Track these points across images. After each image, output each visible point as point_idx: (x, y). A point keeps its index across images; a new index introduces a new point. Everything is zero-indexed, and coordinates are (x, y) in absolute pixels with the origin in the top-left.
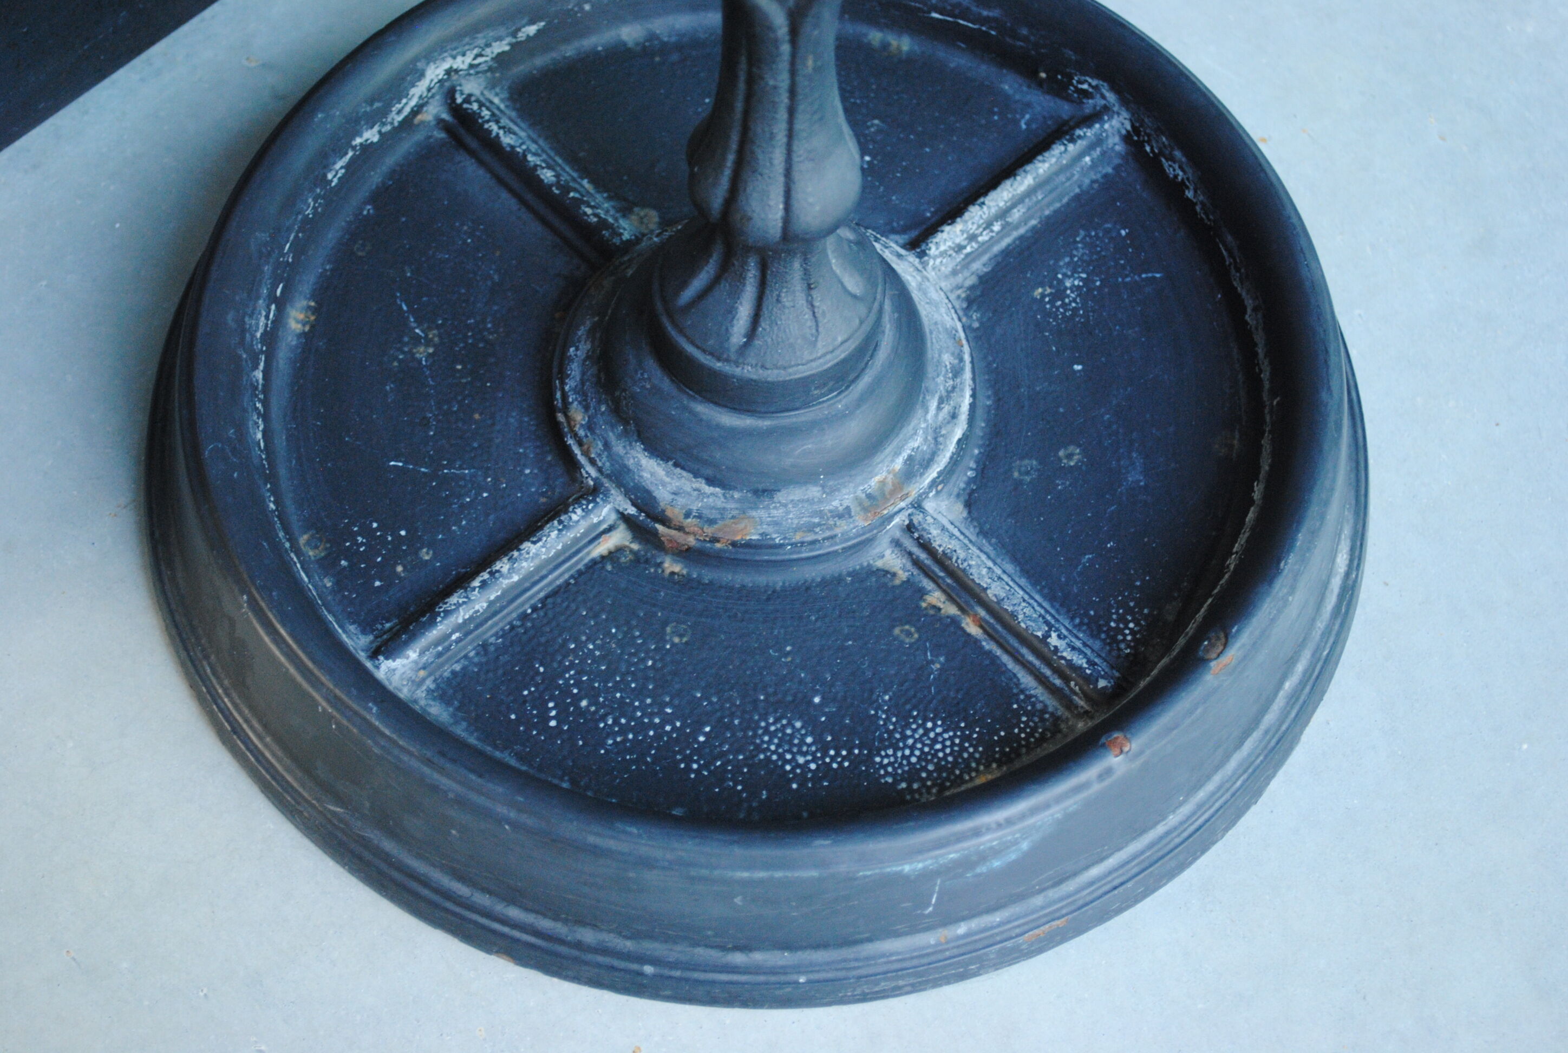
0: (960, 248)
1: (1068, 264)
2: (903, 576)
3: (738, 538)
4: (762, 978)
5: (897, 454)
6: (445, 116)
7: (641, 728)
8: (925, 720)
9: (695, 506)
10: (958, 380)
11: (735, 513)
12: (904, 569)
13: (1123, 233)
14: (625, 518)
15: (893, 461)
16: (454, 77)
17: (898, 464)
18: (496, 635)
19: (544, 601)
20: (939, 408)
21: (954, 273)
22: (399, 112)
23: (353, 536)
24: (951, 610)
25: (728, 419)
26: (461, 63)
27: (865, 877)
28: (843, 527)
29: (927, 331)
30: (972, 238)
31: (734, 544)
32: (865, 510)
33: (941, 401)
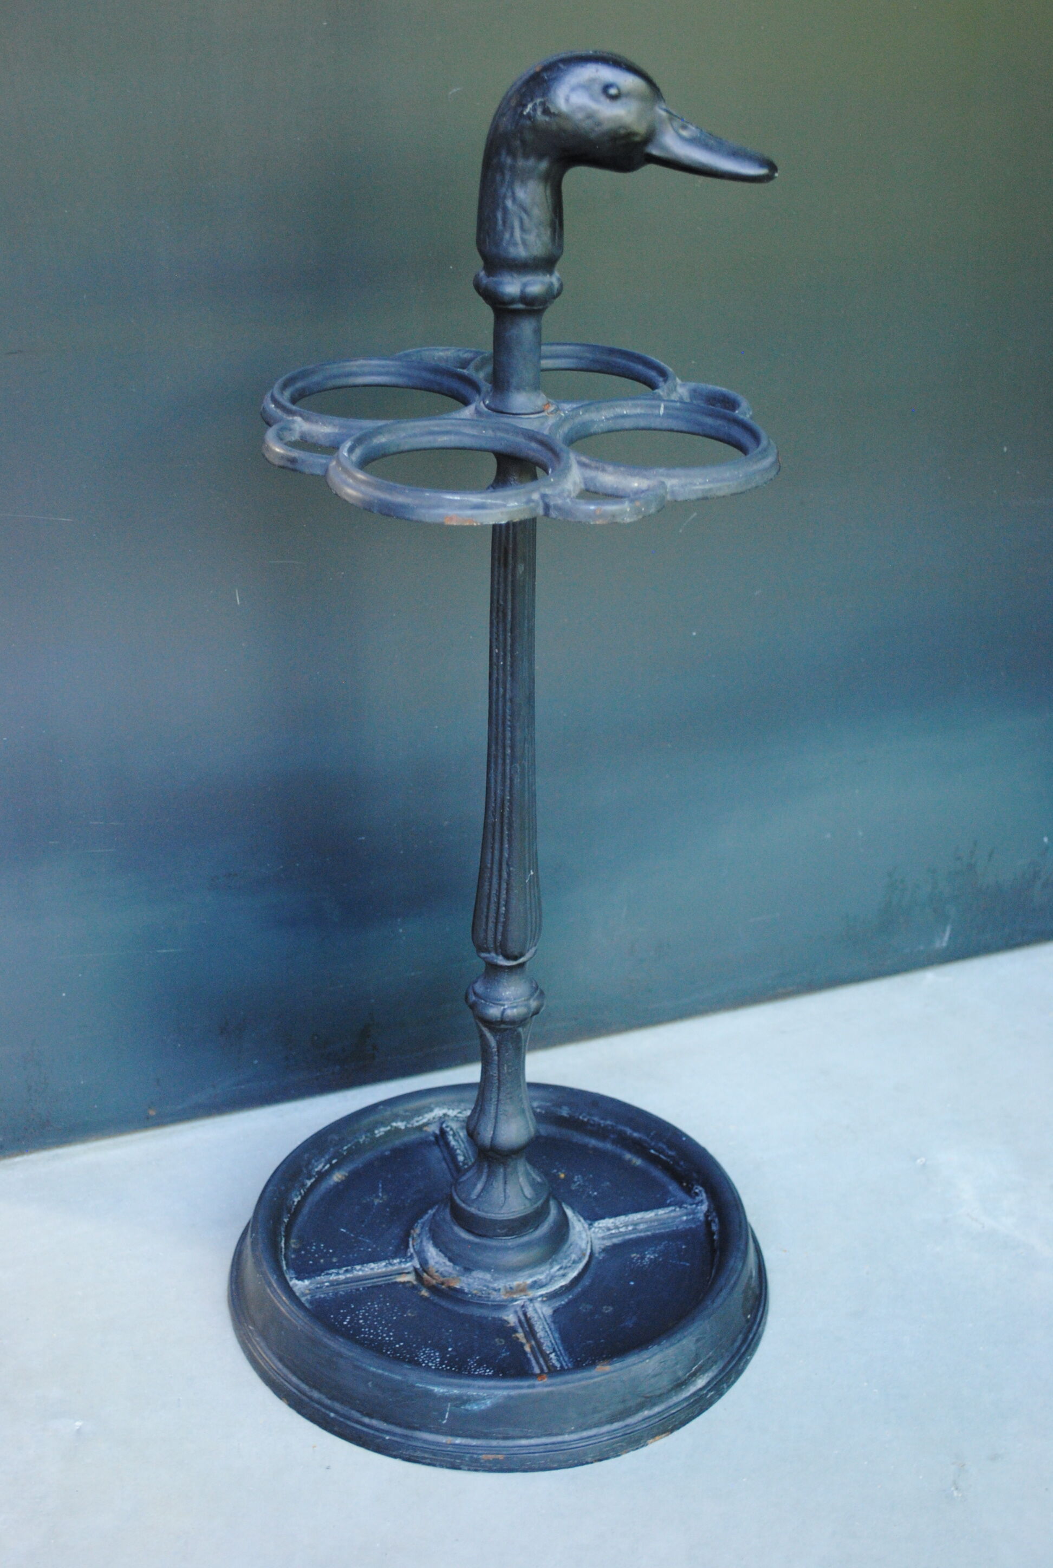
0: (609, 1229)
1: (652, 1250)
2: (512, 1324)
3: (451, 1285)
4: (372, 1432)
5: (531, 1276)
6: (437, 1132)
7: (378, 1335)
8: (487, 1369)
9: (441, 1269)
10: (574, 1265)
11: (455, 1276)
12: (514, 1323)
13: (684, 1247)
14: (416, 1270)
15: (527, 1279)
16: (447, 1118)
17: (529, 1281)
18: (343, 1291)
19: (368, 1288)
20: (559, 1270)
21: (603, 1238)
22: (417, 1121)
23: (311, 1245)
24: (524, 1341)
25: (464, 1235)
26: (452, 1113)
27: (418, 1387)
28: (494, 1295)
29: (569, 1242)
30: (617, 1228)
31: (449, 1287)
32: (507, 1292)
33: (561, 1268)
